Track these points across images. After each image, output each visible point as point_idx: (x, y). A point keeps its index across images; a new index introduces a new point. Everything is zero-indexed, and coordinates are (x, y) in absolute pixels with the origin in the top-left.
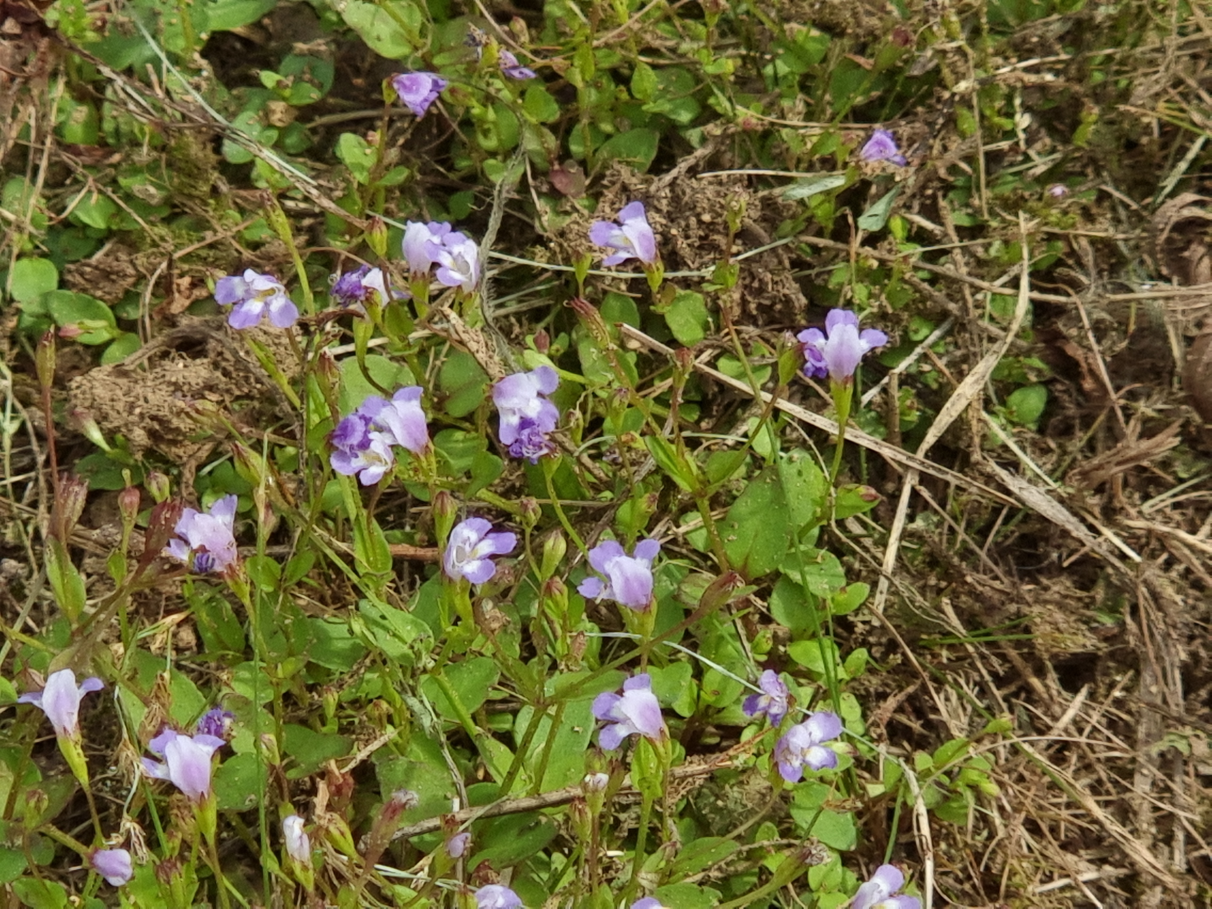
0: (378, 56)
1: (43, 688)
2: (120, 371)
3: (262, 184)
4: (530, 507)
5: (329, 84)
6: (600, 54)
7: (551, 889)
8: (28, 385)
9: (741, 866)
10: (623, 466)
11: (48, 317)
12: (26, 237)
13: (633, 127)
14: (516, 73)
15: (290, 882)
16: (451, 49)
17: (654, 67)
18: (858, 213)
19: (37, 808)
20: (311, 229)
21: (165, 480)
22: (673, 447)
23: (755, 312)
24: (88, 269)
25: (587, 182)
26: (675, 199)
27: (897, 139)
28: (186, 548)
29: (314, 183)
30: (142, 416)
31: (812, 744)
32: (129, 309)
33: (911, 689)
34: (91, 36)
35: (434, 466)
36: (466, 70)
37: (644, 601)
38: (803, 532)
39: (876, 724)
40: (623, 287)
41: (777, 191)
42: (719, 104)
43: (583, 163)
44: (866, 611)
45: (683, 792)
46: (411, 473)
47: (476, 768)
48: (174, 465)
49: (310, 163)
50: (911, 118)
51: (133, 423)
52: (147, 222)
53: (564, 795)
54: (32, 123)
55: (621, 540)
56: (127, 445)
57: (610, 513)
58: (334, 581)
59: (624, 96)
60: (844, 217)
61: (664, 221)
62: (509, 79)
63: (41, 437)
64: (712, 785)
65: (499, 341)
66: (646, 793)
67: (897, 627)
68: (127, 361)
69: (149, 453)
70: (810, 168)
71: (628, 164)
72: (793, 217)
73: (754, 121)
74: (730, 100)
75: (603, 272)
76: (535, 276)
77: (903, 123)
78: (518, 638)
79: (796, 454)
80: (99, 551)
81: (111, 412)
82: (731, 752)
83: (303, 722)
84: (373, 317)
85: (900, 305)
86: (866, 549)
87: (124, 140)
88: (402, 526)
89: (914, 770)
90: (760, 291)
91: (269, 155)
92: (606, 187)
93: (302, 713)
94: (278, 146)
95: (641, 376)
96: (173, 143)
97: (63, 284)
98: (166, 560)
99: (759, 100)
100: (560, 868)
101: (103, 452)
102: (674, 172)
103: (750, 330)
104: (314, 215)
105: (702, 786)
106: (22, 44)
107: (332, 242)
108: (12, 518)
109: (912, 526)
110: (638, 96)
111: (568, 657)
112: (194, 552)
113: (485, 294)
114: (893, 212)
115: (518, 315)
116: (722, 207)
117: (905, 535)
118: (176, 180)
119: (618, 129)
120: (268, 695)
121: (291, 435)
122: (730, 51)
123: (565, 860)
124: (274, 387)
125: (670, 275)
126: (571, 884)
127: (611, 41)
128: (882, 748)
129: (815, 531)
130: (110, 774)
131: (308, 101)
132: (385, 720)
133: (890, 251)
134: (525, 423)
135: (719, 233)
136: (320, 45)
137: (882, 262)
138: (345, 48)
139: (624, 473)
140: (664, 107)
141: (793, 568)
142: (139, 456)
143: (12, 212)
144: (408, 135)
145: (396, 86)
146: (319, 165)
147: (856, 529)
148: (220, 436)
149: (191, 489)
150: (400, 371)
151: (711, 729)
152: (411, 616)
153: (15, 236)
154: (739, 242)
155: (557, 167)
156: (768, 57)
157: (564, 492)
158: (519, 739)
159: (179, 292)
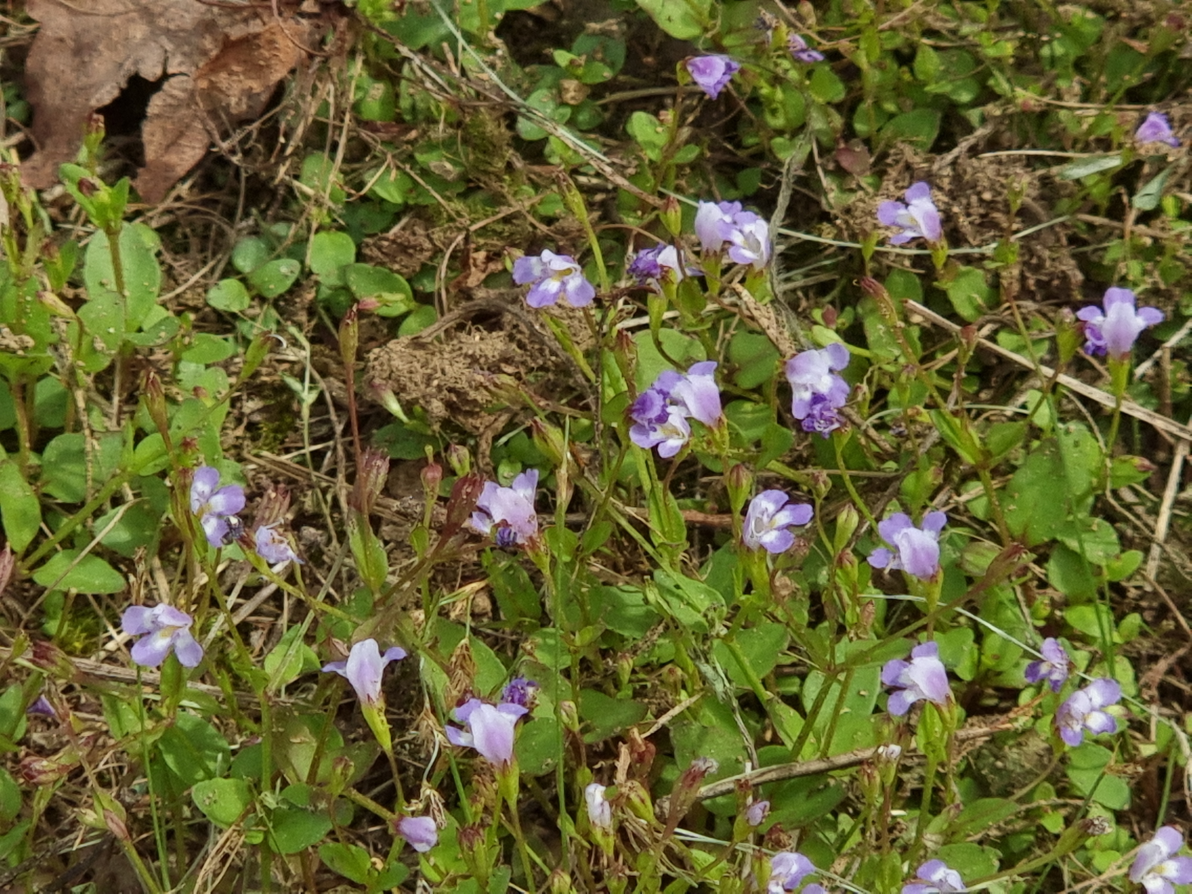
0: (667, 36)
1: (347, 657)
2: (417, 343)
3: (555, 160)
4: (821, 479)
5: (621, 62)
6: (883, 36)
7: (839, 850)
8: (327, 356)
9: (1019, 825)
10: (908, 438)
11: (346, 288)
12: (325, 212)
13: (915, 107)
14: (804, 56)
15: (586, 844)
16: (739, 30)
17: (936, 48)
18: (1132, 193)
19: (344, 774)
20: (603, 204)
21: (464, 452)
22: (957, 421)
23: (1033, 288)
24: (386, 243)
25: (872, 160)
26: (957, 178)
27: (1170, 121)
28: (488, 521)
29: (608, 160)
30: (439, 388)
31: (1093, 709)
32: (425, 281)
33: (1181, 652)
34: (389, 15)
35: (727, 438)
36: (755, 51)
37: (931, 571)
38: (1080, 500)
39: (1148, 686)
40: (907, 263)
41: (1055, 170)
42: (998, 85)
43: (867, 142)
44: (1138, 577)
45: (964, 753)
46: (705, 445)
47: (764, 730)
48: (471, 435)
49: (602, 139)
50: (1182, 99)
51: (431, 396)
52: (443, 197)
53: (853, 758)
54: (331, 100)
55: (907, 511)
56: (425, 416)
57: (896, 484)
58: (626, 548)
59: (907, 77)
60: (1119, 195)
61: (946, 199)
62: (796, 60)
63: (339, 407)
64: (991, 746)
65: (787, 315)
66: (931, 756)
67: (1168, 592)
68: (424, 334)
69: (446, 424)
70: (1086, 148)
71: (911, 143)
72: (1070, 196)
73: (1032, 102)
74: (1009, 80)
75: (887, 248)
76: (821, 251)
77: (1175, 104)
78: (807, 604)
79: (1073, 426)
80: (396, 519)
81: (409, 384)
82: (1012, 715)
83: (598, 687)
84: (667, 292)
85: (1173, 280)
86: (1138, 517)
87: (421, 117)
88: (692, 495)
89: (1184, 731)
90: (1038, 268)
91: (564, 133)
92: (890, 165)
93: (597, 679)
94: (571, 123)
95: (924, 348)
96: (468, 119)
97: (360, 257)
98: (466, 530)
99: (1037, 81)
100: (847, 829)
101: (401, 422)
102: (955, 152)
103: (1029, 305)
104: (605, 190)
105: (981, 747)
106: (321, 23)
107: (625, 219)
108: (311, 487)
109: (1184, 495)
110: (921, 77)
111: (857, 625)
112: (497, 526)
113: (774, 270)
114: (1165, 192)
115: (805, 290)
116: (1002, 186)
117: (1177, 503)
118: (471, 157)
119: (900, 109)
120: (566, 661)
121: (586, 408)
122: (1009, 34)
123: (852, 822)
124: (568, 359)
125: (953, 252)
126: (859, 844)
127: (896, 24)
128: (1154, 710)
129: (1091, 500)
130: (408, 737)
131: (600, 80)
132: (679, 686)
133: (1163, 229)
134: (817, 398)
135: (998, 210)
136: (612, 25)
137: (1156, 239)
138: (635, 28)
139: (909, 445)
140: (944, 88)
141: (1070, 535)
142: (436, 427)
143: (312, 187)
144: (697, 112)
145: (690, 69)
146: (612, 142)
147: (1129, 497)
148: (516, 408)
149: (488, 460)
150: (691, 344)
151: (990, 691)
152: (704, 586)
153: (314, 211)
154: (1018, 219)
155: (842, 145)
156: (1045, 38)
157: (851, 462)
158: (808, 705)
159: (476, 266)
